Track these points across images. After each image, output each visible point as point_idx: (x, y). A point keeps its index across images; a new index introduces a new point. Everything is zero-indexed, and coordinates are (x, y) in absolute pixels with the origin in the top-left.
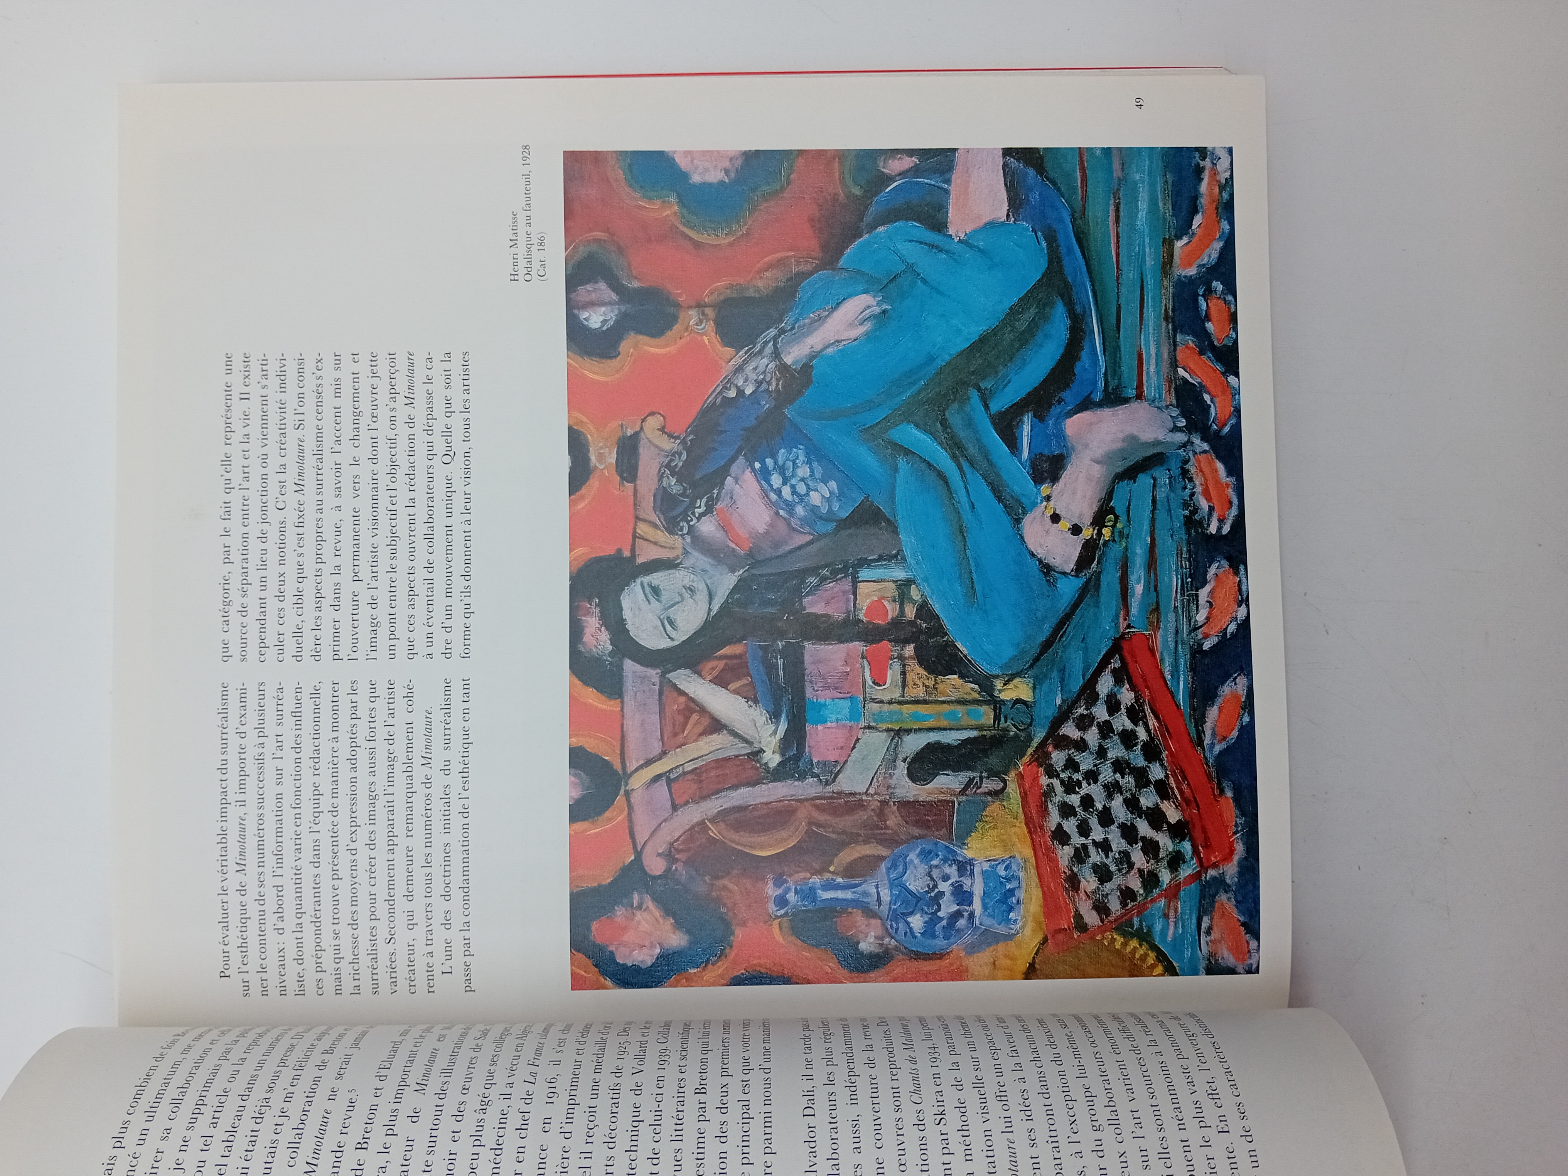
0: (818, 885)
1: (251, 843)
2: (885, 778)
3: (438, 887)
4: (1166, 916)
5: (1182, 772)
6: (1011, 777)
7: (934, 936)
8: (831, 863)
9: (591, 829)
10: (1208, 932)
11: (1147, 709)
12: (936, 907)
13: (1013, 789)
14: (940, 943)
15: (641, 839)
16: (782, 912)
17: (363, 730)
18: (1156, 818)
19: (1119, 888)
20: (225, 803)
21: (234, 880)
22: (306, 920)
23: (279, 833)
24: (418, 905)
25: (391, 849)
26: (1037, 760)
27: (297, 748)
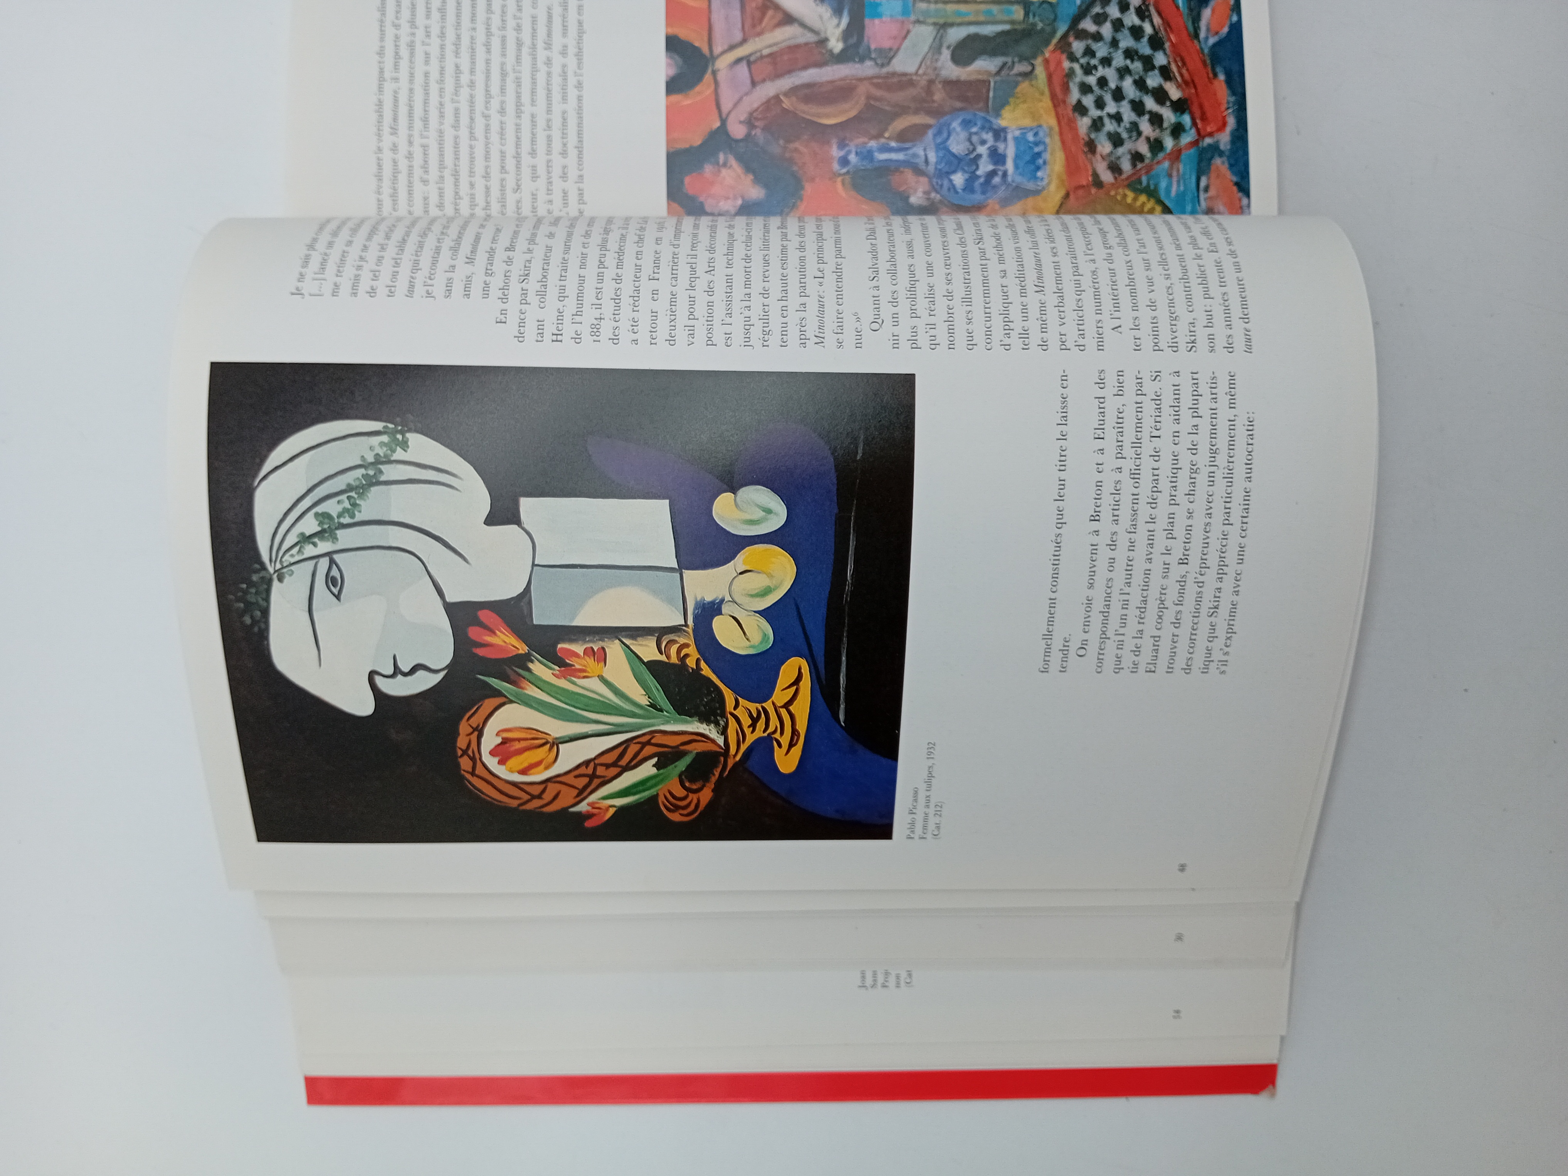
0: (874, 149)
1: (403, 110)
2: (932, 62)
3: (557, 146)
4: (1170, 176)
5: (1183, 60)
6: (1039, 62)
7: (972, 191)
8: (886, 129)
9: (682, 100)
10: (1206, 189)
11: (1152, 9)
12: (974, 167)
13: (1040, 72)
14: (978, 197)
15: (726, 106)
16: (844, 170)
17: (496, 20)
18: (1160, 96)
19: (1130, 152)
20: (381, 79)
21: (388, 140)
22: (447, 173)
23: (426, 102)
24: (541, 161)
25: (519, 113)
26: (1060, 48)
27: (442, 35)
